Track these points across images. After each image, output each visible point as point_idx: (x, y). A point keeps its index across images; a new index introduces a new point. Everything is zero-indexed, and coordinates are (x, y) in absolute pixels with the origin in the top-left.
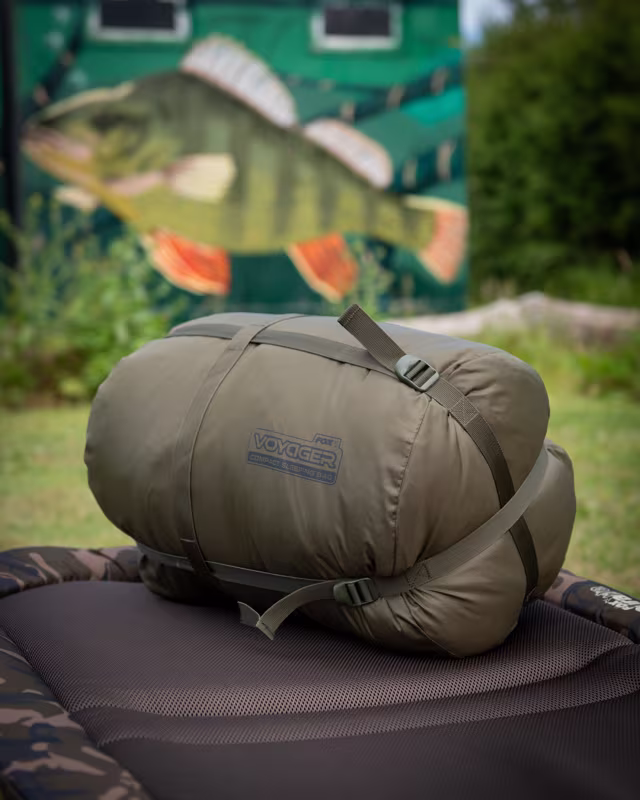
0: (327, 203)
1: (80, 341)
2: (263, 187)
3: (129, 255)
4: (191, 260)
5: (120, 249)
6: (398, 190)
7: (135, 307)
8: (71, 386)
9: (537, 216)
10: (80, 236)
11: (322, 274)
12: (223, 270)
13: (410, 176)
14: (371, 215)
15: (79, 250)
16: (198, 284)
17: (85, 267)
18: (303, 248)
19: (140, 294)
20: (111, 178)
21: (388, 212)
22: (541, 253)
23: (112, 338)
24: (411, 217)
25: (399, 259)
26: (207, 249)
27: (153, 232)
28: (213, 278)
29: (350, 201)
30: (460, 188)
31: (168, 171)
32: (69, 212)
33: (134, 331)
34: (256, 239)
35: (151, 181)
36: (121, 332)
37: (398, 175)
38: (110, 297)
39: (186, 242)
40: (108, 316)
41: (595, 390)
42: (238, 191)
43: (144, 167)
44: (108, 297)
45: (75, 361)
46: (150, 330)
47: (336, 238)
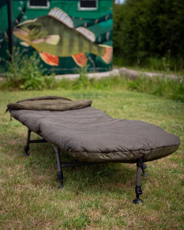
0: (81, 46)
1: (24, 77)
2: (66, 42)
4: (50, 58)
5: (33, 58)
6: (97, 43)
7: (35, 70)
8: (22, 87)
10: (24, 54)
11: (79, 62)
12: (57, 60)
13: (100, 40)
14: (91, 48)
15: (24, 58)
16: (52, 64)
17: (25, 62)
18: (75, 55)
19: (36, 68)
20: (33, 40)
21: (94, 48)
23: (30, 77)
24: (100, 49)
25: (97, 58)
26: (54, 56)
27: (42, 52)
28: (55, 62)
29: (86, 45)
30: (111, 42)
31: (45, 38)
33: (35, 75)
34: (65, 54)
35: (41, 40)
36: (32, 76)
37: (97, 39)
39: (49, 54)
40: (29, 72)
41: (130, 89)
42: (61, 42)
43: (39, 38)
44: (30, 68)
45: (23, 81)
46: (38, 75)
47: (83, 54)
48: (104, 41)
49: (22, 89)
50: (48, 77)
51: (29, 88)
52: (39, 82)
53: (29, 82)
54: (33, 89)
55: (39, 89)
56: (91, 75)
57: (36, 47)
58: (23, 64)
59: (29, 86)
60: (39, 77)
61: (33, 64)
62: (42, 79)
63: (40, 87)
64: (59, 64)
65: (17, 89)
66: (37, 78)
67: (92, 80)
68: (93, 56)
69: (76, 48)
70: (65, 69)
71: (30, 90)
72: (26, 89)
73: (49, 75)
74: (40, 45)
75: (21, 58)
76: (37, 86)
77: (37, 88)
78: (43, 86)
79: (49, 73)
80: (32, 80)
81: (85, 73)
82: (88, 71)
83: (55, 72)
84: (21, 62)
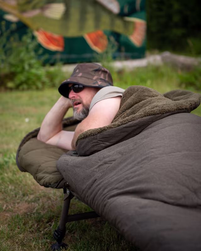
0: (97, 20)
1: (13, 69)
2: (75, 15)
3: (29, 40)
4: (51, 39)
5: (26, 39)
6: (122, 15)
7: (31, 58)
8: (10, 85)
9: (176, 18)
10: (12, 33)
11: (96, 44)
12: (62, 42)
13: (126, 10)
14: (112, 23)
15: (12, 39)
16: (53, 48)
17: (15, 44)
18: (89, 35)
19: (33, 54)
20: (23, 11)
21: (118, 22)
22: (177, 32)
23: (23, 68)
24: (126, 24)
25: (122, 39)
26: (56, 36)
27: (38, 30)
28: (58, 45)
29: (106, 19)
30: (143, 14)
31: (43, 9)
32: (9, 23)
33: (31, 66)
34: (73, 32)
35: (37, 12)
36: (27, 67)
37: (122, 9)
38: (23, 55)
39: (49, 33)
40: (22, 61)
41: (184, 86)
42: (66, 15)
43: (34, 8)
44: (22, 55)
45: (11, 76)
46: (36, 66)
47: (100, 32)
48: (132, 12)
49: (11, 89)
50: (52, 69)
51: (21, 88)
52: (38, 77)
53: (21, 78)
54: (29, 88)
55: (38, 89)
56: (118, 65)
57: (28, 22)
58: (11, 49)
59: (21, 84)
60: (37, 69)
61: (27, 49)
62: (42, 72)
63: (40, 85)
64: (65, 48)
65: (3, 88)
66: (34, 71)
67: (120, 72)
68: (117, 36)
69: (90, 22)
70: (73, 56)
71: (23, 90)
72: (17, 87)
73: (53, 65)
74: (34, 19)
75: (8, 39)
76: (34, 83)
77: (34, 87)
78: (44, 83)
79: (52, 61)
80: (25, 74)
81: (109, 62)
82: (115, 58)
83: (61, 60)
84: (8, 46)
